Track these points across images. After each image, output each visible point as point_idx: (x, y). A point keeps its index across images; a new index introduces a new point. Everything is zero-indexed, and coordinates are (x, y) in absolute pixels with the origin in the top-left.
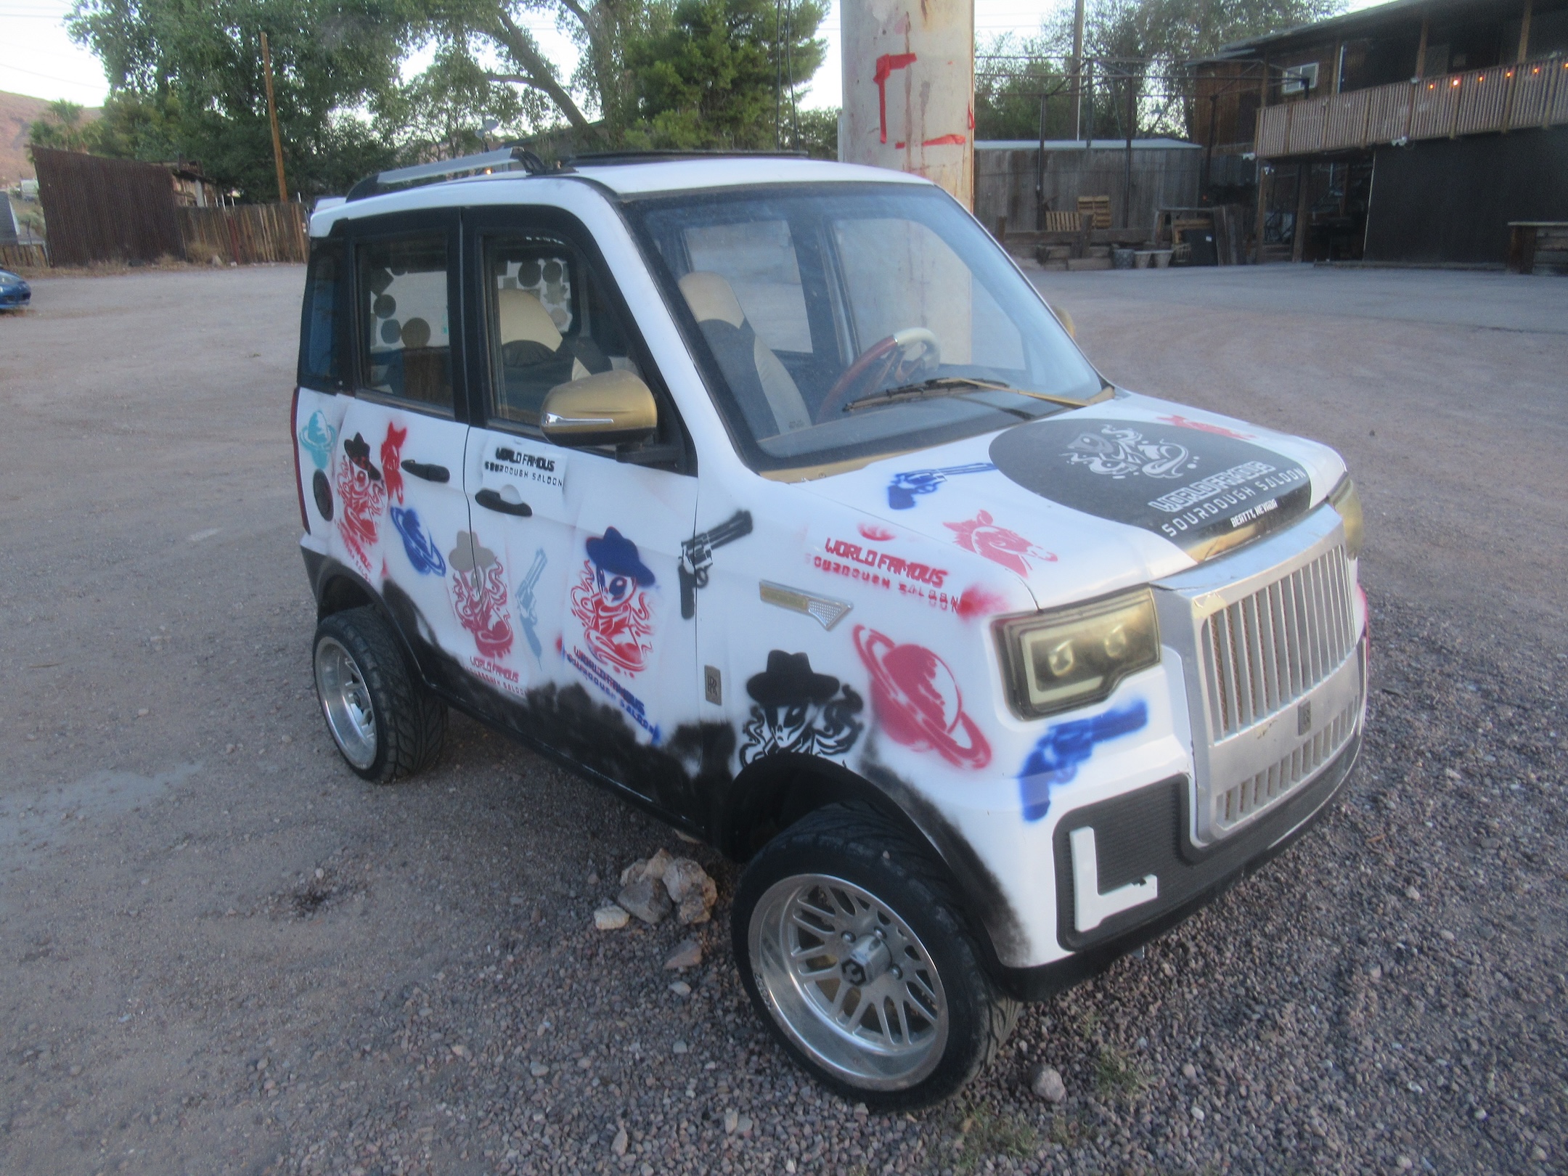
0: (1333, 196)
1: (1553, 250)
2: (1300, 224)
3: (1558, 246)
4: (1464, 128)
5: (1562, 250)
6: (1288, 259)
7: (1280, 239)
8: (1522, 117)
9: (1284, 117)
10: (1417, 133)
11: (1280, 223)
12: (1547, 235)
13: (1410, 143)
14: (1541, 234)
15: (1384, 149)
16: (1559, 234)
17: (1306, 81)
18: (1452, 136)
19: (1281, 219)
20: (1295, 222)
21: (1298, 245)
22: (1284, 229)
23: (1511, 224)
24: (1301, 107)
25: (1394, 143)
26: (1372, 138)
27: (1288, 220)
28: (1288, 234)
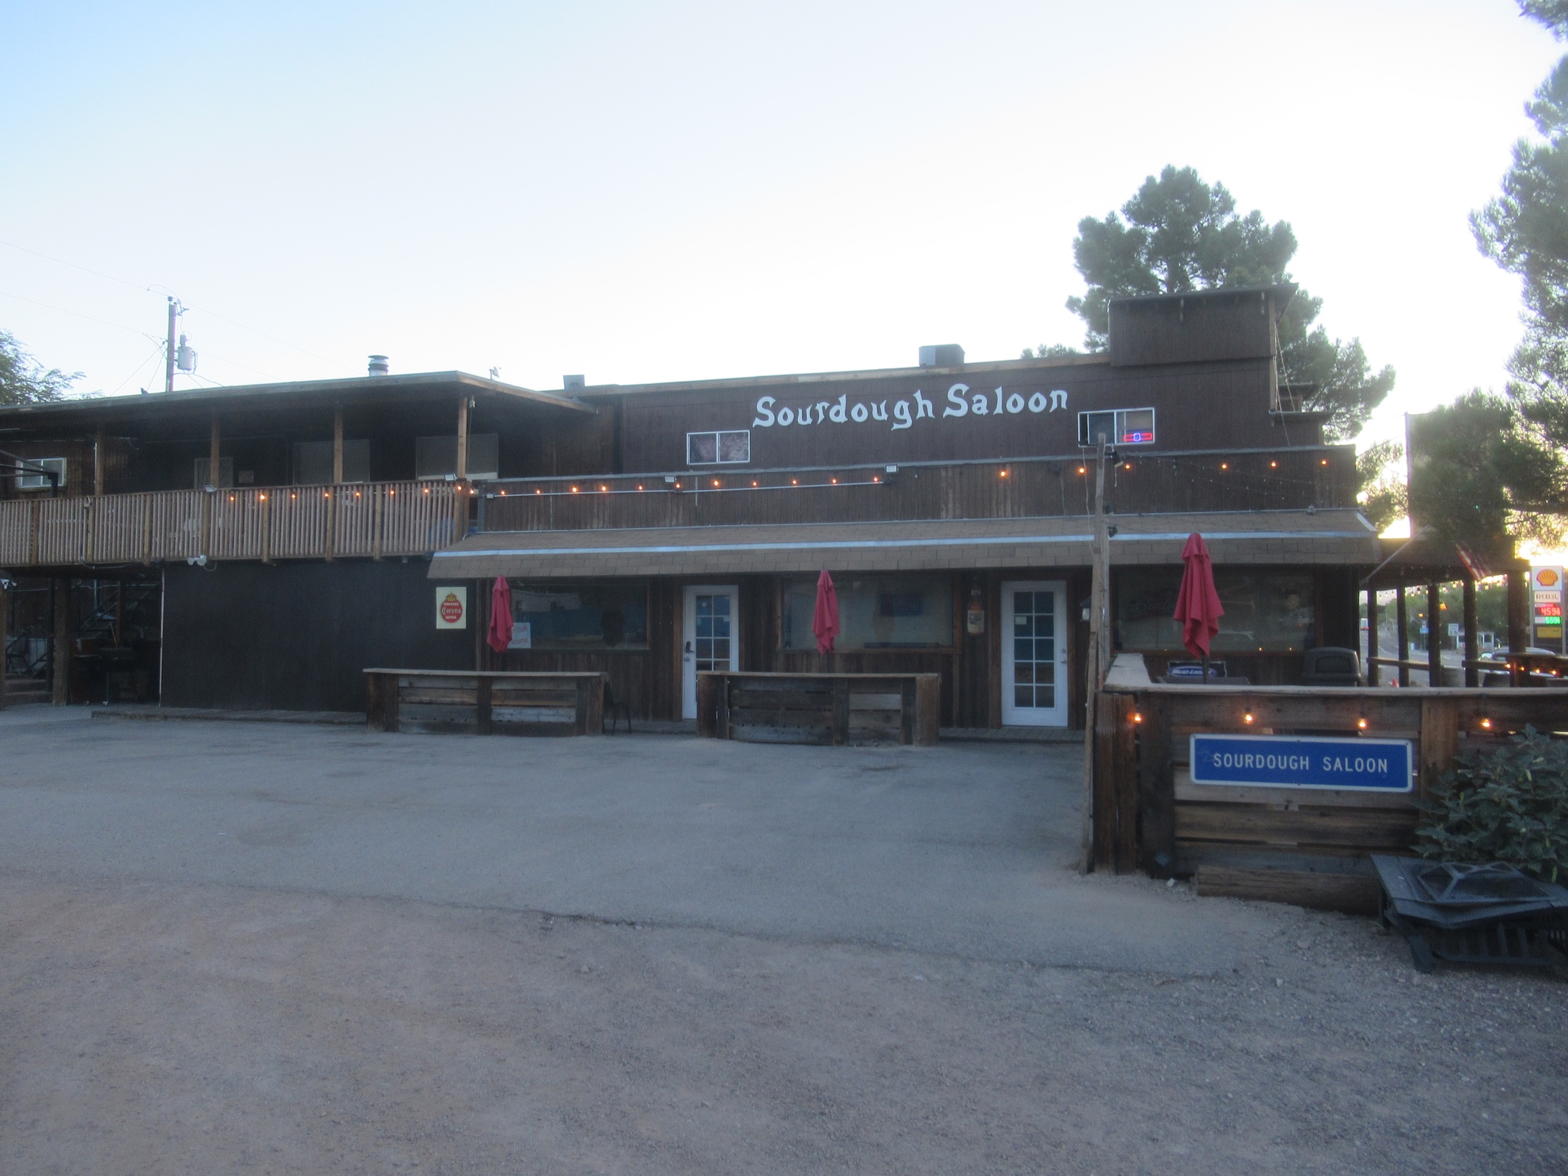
0: (101, 620)
1: (421, 703)
2: (59, 655)
3: (426, 699)
4: (278, 552)
5: (430, 703)
6: (46, 700)
7: (29, 672)
8: (349, 545)
9: (27, 514)
10: (219, 553)
11: (27, 649)
12: (411, 686)
13: (210, 563)
14: (403, 683)
15: (178, 568)
16: (426, 684)
17: (53, 476)
18: (265, 559)
19: (27, 645)
20: (51, 648)
21: (59, 681)
22: (33, 659)
23: (366, 670)
24: (51, 506)
25: (191, 562)
26: (159, 553)
27: (39, 647)
28: (40, 665)
